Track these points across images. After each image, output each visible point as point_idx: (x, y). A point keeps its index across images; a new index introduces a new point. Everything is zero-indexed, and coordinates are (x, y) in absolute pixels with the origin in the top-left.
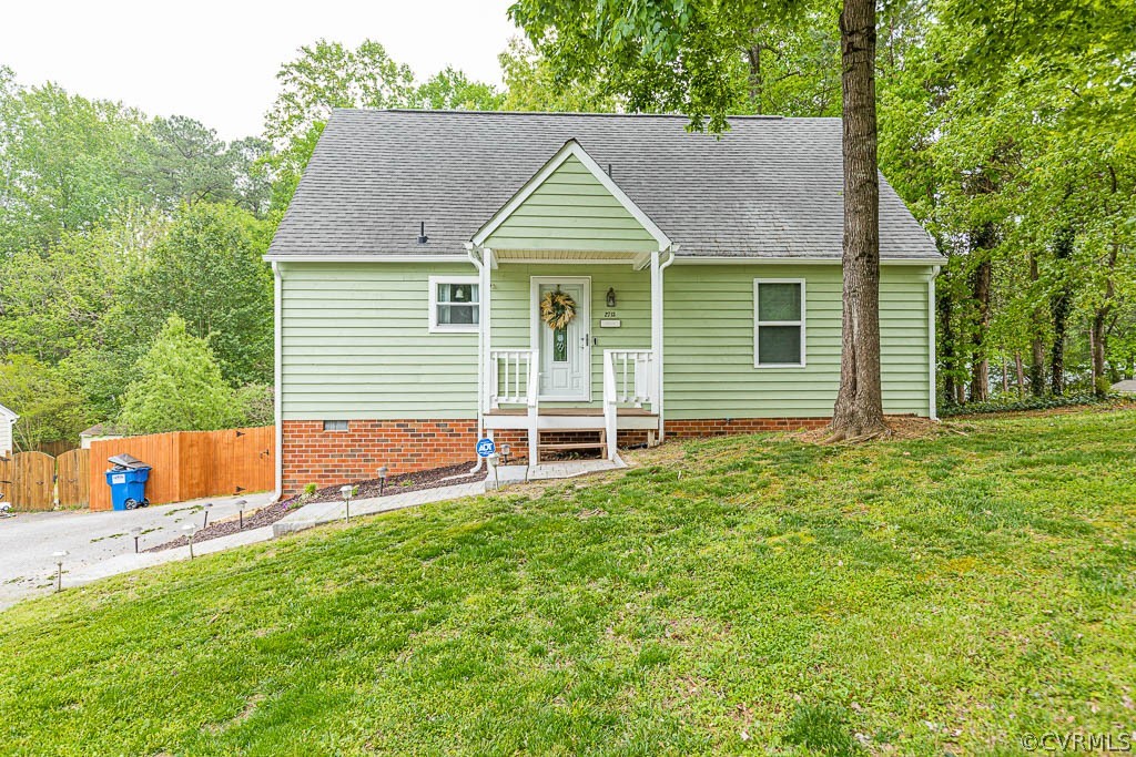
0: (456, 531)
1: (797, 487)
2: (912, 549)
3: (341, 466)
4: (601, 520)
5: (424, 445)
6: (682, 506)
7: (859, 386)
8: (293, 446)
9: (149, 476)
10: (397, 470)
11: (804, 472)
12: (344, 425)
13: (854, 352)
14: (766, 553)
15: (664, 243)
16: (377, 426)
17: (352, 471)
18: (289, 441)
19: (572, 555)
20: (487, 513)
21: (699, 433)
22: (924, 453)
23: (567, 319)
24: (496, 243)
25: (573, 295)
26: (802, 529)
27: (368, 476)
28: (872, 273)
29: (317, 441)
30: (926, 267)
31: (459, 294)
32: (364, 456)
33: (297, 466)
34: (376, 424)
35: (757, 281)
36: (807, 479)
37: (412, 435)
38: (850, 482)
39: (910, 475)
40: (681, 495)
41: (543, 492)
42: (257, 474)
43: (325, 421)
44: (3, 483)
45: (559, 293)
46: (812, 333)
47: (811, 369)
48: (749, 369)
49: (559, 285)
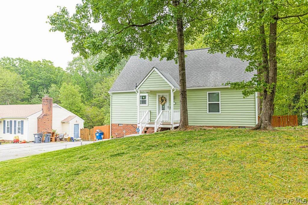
3: (121, 133)
8: (113, 129)
12: (122, 125)
15: (173, 87)
16: (128, 125)
23: (164, 103)
24: (140, 89)
29: (117, 128)
31: (144, 98)
33: (114, 133)
35: (208, 92)
37: (134, 127)
43: (119, 124)
44: (81, 134)
45: (163, 97)
46: (222, 105)
47: (222, 114)
48: (206, 114)
49: (163, 95)
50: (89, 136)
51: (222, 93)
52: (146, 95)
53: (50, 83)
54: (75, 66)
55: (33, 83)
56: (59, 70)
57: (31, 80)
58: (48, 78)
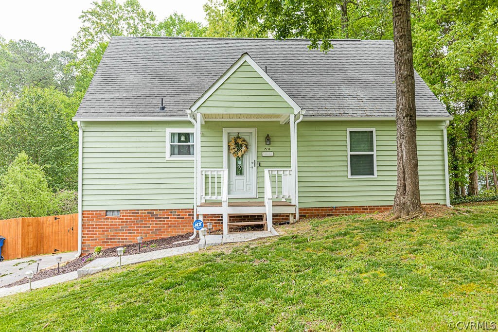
0: (184, 273)
1: (375, 245)
2: (440, 279)
3: (115, 236)
4: (266, 265)
5: (163, 224)
6: (311, 257)
7: (407, 188)
8: (88, 225)
9: (4, 243)
10: (148, 238)
11: (378, 237)
12: (117, 213)
13: (404, 169)
14: (359, 283)
15: (297, 109)
16: (136, 213)
17: (122, 239)
18: (86, 222)
19: (250, 286)
20: (200, 262)
21: (318, 215)
22: (444, 225)
23: (243, 152)
24: (204, 110)
25: (247, 138)
26: (379, 269)
27: (131, 242)
28: (413, 126)
29: (102, 222)
30: (442, 121)
31: (183, 138)
32: (129, 230)
33: (91, 237)
34: (136, 212)
35: (349, 130)
36: (379, 241)
37: (156, 218)
38: (404, 242)
39: (438, 238)
40: (310, 250)
41: (232, 250)
42: (66, 241)
43: (106, 211)
45: (239, 138)
46: (380, 158)
47: (380, 178)
48: (345, 179)
49: (238, 133)
51: (380, 133)
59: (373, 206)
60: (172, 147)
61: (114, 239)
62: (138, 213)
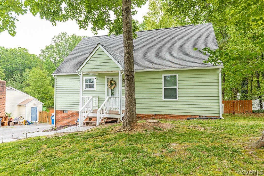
8: (57, 116)
12: (67, 112)
17: (68, 122)
23: (114, 87)
24: (83, 70)
25: (116, 80)
27: (71, 124)
29: (62, 115)
32: (71, 119)
33: (58, 120)
34: (73, 112)
35: (163, 75)
43: (64, 111)
44: (40, 117)
45: (112, 80)
46: (180, 90)
47: (180, 100)
48: (161, 100)
49: (112, 78)
50: (47, 119)
51: (180, 76)
52: (94, 77)
53: (25, 68)
54: (47, 53)
55: (9, 67)
56: (34, 57)
57: (7, 65)
58: (23, 63)
59: (176, 115)
60: (86, 85)
61: (66, 122)
62: (74, 112)
